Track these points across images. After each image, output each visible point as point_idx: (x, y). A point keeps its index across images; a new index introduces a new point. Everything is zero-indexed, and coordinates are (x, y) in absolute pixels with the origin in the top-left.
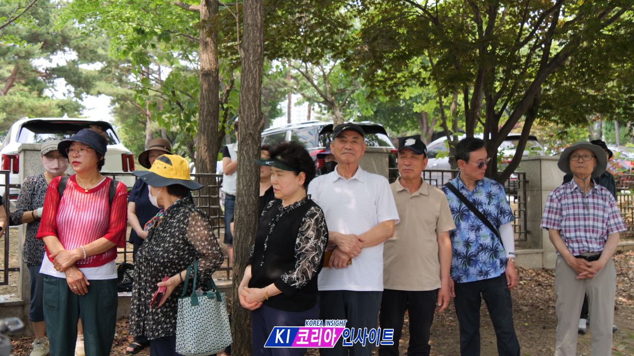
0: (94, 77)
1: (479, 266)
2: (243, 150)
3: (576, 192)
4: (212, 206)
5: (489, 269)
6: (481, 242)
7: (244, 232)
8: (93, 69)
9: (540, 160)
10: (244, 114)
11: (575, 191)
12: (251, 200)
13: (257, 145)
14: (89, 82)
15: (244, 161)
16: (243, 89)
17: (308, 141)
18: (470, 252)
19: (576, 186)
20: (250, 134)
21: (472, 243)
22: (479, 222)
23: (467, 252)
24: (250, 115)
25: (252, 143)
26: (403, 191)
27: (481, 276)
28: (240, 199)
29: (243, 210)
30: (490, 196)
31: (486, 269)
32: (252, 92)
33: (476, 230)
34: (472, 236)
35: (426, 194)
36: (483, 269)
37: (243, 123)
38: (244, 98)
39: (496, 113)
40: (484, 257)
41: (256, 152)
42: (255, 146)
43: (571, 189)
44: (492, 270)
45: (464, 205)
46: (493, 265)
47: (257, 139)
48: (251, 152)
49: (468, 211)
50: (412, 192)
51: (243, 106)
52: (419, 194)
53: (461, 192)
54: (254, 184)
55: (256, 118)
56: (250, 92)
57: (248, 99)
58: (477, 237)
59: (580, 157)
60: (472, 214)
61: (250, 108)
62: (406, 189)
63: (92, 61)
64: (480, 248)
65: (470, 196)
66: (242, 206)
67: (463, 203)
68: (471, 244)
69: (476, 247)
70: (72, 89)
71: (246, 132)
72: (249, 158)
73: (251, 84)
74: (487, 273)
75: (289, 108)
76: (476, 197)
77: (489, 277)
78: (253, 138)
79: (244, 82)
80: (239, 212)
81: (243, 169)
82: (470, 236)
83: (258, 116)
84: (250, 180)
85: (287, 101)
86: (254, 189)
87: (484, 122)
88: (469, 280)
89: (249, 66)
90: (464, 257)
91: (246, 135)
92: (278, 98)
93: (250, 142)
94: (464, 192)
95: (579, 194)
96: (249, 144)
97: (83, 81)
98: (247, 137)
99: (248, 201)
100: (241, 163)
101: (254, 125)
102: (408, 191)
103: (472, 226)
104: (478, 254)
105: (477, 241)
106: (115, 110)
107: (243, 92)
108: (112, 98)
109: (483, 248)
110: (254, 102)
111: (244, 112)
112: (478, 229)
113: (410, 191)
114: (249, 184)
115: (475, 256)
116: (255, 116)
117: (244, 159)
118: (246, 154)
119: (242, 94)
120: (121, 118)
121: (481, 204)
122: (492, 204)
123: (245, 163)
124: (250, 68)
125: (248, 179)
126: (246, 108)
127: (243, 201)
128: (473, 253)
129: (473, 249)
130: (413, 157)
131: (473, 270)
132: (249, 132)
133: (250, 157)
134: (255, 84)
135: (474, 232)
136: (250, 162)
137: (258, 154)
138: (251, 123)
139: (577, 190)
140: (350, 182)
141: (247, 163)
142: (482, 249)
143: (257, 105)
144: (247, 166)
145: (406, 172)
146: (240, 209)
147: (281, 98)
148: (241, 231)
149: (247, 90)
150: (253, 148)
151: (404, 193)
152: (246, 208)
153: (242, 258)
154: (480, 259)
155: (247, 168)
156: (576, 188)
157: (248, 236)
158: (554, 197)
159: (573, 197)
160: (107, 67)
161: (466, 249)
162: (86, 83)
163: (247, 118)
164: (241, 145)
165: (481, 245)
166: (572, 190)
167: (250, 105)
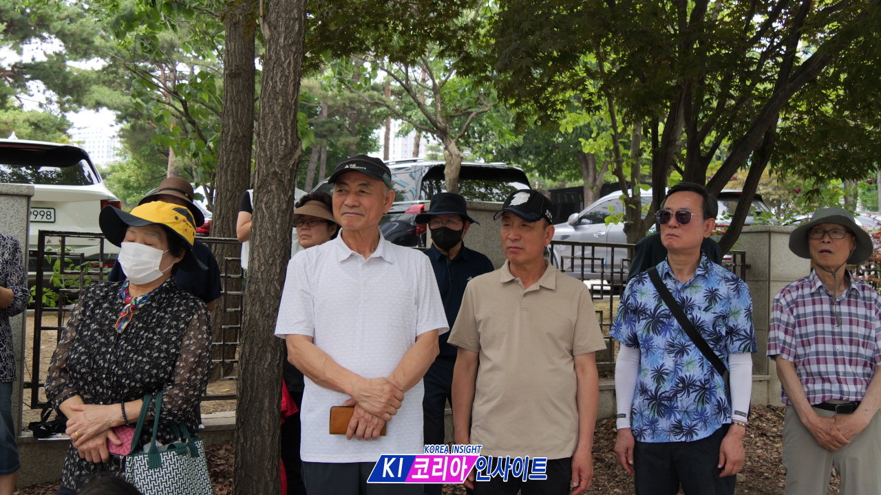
0: (87, 78)
1: (675, 417)
2: (261, 201)
3: (819, 294)
4: (229, 292)
5: (694, 423)
6: (681, 374)
7: (257, 345)
8: (89, 69)
9: (769, 233)
10: (266, 139)
11: (818, 292)
12: (273, 290)
13: (286, 194)
14: (80, 86)
15: (262, 221)
16: (265, 95)
17: (407, 189)
18: (662, 390)
19: (819, 284)
20: (275, 173)
21: (667, 374)
22: (684, 339)
23: (657, 390)
24: (276, 141)
25: (277, 189)
26: (512, 282)
27: (677, 434)
28: (253, 288)
29: (257, 307)
30: (712, 296)
31: (689, 422)
32: (280, 101)
33: (677, 353)
34: (669, 362)
35: (553, 288)
36: (683, 424)
37: (262, 155)
38: (267, 109)
39: (703, 154)
40: (686, 401)
41: (284, 206)
42: (282, 196)
43: (811, 288)
44: (700, 425)
45: (664, 306)
46: (702, 416)
47: (286, 182)
48: (275, 204)
49: (668, 317)
50: (526, 284)
51: (264, 125)
52: (538, 288)
53: (664, 282)
54: (278, 262)
55: (286, 145)
56: (277, 99)
57: (273, 113)
58: (676, 364)
59: (825, 232)
60: (675, 322)
61: (275, 127)
62: (517, 279)
63: (86, 55)
64: (681, 385)
65: (679, 292)
66: (256, 299)
67: (663, 303)
68: (665, 377)
69: (673, 384)
70: (55, 98)
71: (267, 169)
72: (271, 217)
73: (279, 86)
74: (691, 431)
75: (387, 139)
76: (687, 294)
77: (695, 438)
78: (280, 181)
79: (267, 83)
80: (251, 310)
81: (260, 235)
82: (665, 361)
83: (290, 142)
84: (272, 254)
85: (383, 129)
86: (278, 271)
87: (683, 168)
88: (656, 440)
89: (277, 54)
90: (651, 398)
91: (268, 175)
92: (372, 123)
93: (274, 187)
94: (669, 284)
95: (825, 297)
96: (272, 191)
97: (70, 84)
98: (269, 179)
99: (268, 292)
100: (258, 224)
101: (282, 159)
102: (520, 282)
103: (672, 345)
104: (675, 395)
105: (675, 372)
106: (121, 133)
107: (265, 100)
108: (119, 113)
109: (686, 385)
110: (284, 117)
111: (265, 135)
112: (682, 351)
113: (524, 283)
114: (270, 262)
115: (670, 399)
116: (284, 143)
117: (263, 217)
118: (267, 208)
119: (264, 103)
120: (131, 145)
121: (692, 307)
122: (712, 310)
123: (265, 225)
124: (278, 58)
125: (268, 252)
126: (269, 127)
127: (258, 291)
128: (667, 394)
129: (667, 387)
130: (524, 225)
131: (664, 423)
132: (273, 170)
133: (273, 214)
134: (286, 85)
135: (673, 355)
136: (274, 223)
137: (287, 209)
138: (278, 154)
139: (822, 291)
140: (369, 263)
141: (267, 225)
142: (684, 388)
143: (289, 124)
144: (266, 230)
145: (513, 252)
146: (253, 305)
147: (376, 123)
148: (252, 343)
149: (272, 96)
150: (279, 198)
151: (513, 286)
152: (263, 303)
153: (252, 392)
154: (679, 405)
155: (266, 233)
156: (820, 287)
157: (265, 352)
158: (783, 302)
159: (814, 303)
160: (110, 66)
161: (656, 385)
162: (75, 87)
163: (271, 145)
164: (259, 193)
165: (682, 380)
166: (813, 290)
167: (276, 123)
